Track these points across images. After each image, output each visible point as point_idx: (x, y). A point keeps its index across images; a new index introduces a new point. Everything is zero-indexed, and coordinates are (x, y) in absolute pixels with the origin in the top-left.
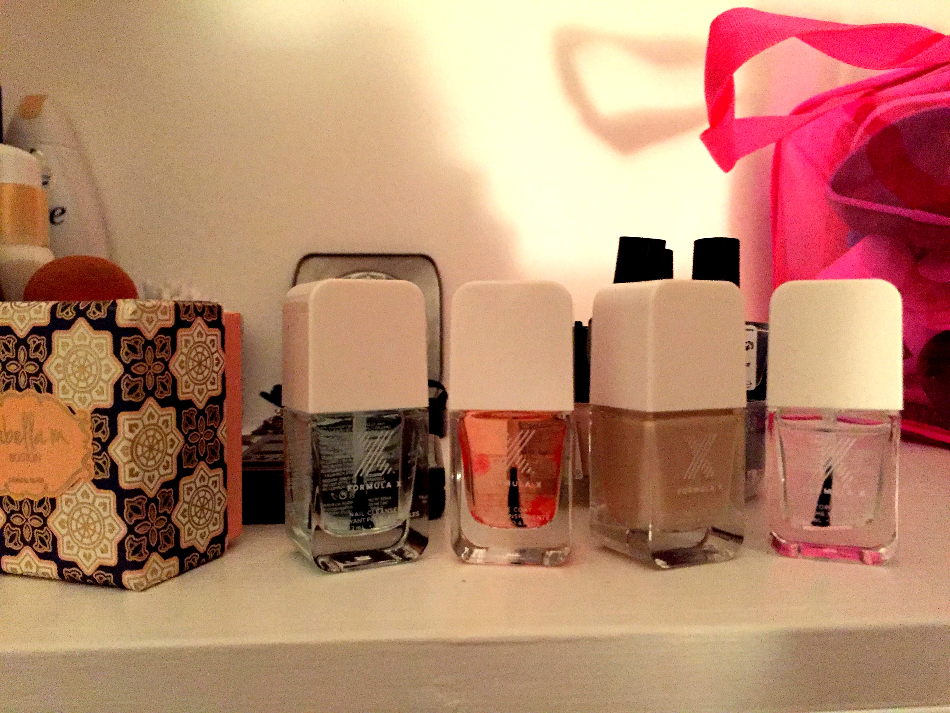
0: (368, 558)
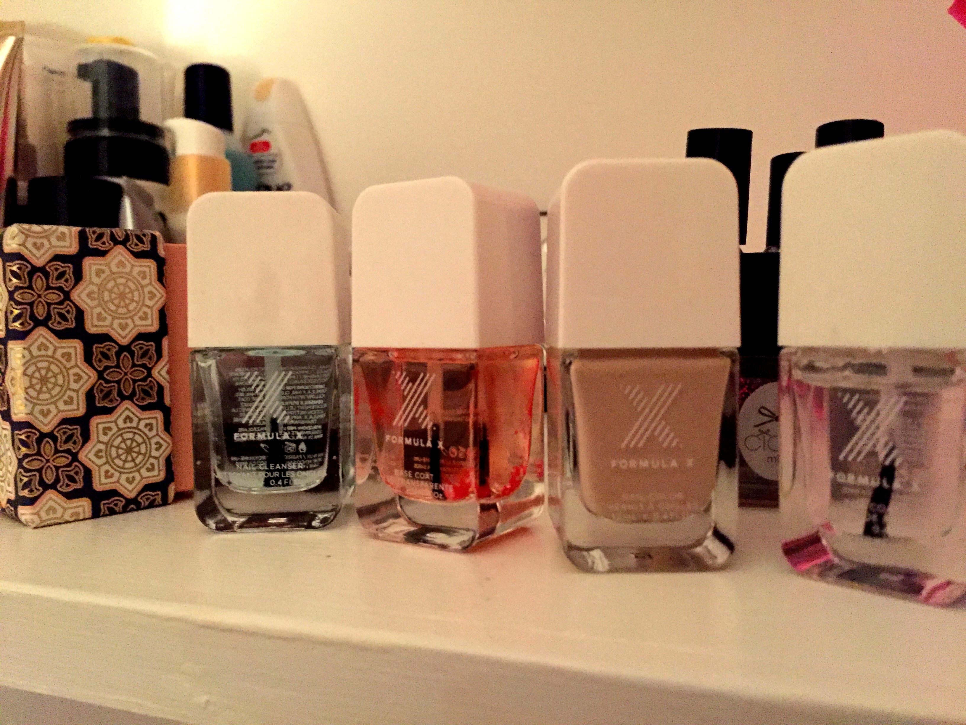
0: (283, 520)
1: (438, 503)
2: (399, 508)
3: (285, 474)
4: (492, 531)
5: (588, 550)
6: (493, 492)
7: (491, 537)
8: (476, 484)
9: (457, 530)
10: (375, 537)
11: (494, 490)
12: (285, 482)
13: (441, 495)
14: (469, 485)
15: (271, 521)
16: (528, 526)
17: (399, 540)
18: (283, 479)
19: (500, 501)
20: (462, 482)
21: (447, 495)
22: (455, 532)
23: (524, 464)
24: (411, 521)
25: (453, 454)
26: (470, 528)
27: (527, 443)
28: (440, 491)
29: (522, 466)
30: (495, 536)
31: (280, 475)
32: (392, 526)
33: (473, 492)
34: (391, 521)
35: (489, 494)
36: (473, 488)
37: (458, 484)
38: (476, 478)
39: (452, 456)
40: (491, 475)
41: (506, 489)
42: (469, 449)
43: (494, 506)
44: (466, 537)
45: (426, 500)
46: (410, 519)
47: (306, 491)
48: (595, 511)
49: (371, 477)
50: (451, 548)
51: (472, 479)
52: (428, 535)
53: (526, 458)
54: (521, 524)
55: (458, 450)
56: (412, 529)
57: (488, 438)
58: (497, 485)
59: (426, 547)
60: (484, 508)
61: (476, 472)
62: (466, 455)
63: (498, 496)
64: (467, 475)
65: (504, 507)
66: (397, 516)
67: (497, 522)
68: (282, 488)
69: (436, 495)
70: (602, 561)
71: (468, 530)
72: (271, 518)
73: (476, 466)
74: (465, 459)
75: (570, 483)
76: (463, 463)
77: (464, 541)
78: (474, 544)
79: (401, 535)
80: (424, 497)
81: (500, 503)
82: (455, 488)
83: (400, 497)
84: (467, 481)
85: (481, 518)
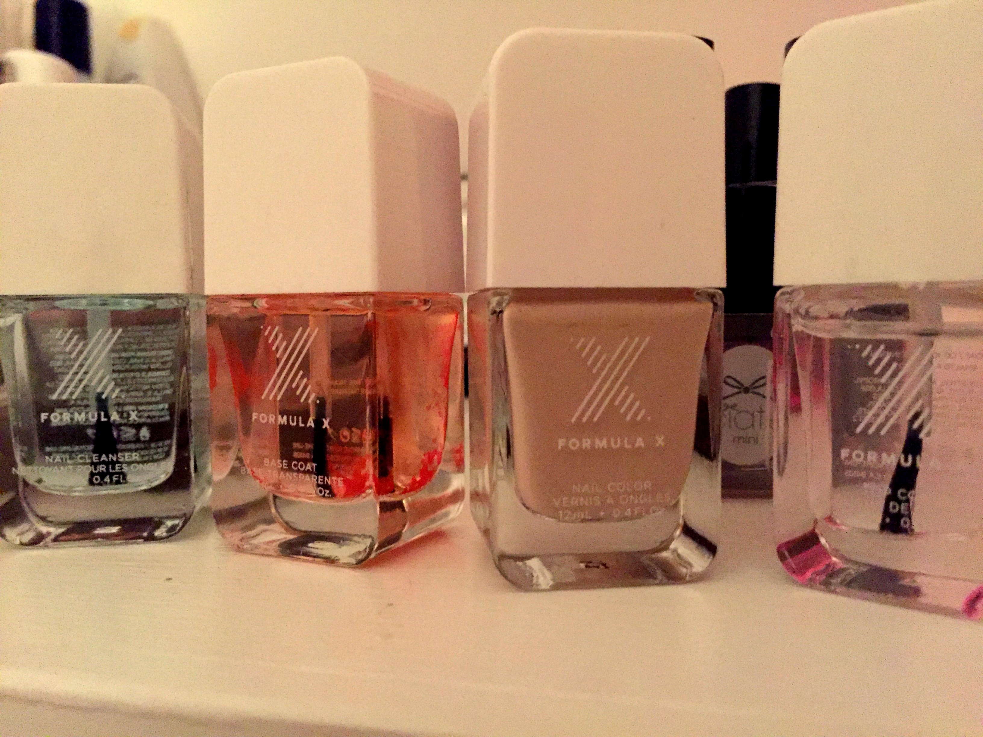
1: (324, 502)
2: (273, 510)
3: (113, 468)
4: (396, 538)
5: (523, 558)
6: (398, 487)
7: (394, 546)
8: (374, 475)
9: (350, 537)
10: (239, 549)
11: (400, 484)
12: (115, 479)
13: (328, 491)
14: (365, 478)
15: (99, 531)
16: (444, 528)
17: (272, 552)
18: (111, 475)
19: (407, 497)
20: (357, 474)
21: (335, 491)
22: (347, 540)
23: (439, 449)
24: (289, 527)
25: (345, 437)
26: (367, 534)
27: (443, 422)
28: (326, 486)
29: (435, 451)
30: (400, 544)
31: (107, 469)
32: (265, 534)
33: (370, 487)
34: (261, 527)
35: (392, 489)
36: (370, 482)
37: (350, 477)
38: (375, 468)
39: (343, 440)
40: (395, 465)
41: (414, 480)
42: (365, 430)
43: (399, 504)
44: (362, 545)
45: (308, 498)
46: (287, 523)
47: (145, 491)
48: (535, 509)
49: (234, 472)
50: (341, 562)
51: (370, 469)
52: (310, 545)
53: (441, 440)
54: (434, 527)
55: (352, 432)
56: (291, 537)
57: (391, 416)
58: (403, 478)
59: (307, 561)
60: (385, 507)
61: (374, 460)
62: (361, 437)
63: (405, 491)
64: (363, 464)
65: (412, 505)
66: (270, 521)
67: (404, 526)
68: (112, 487)
69: (321, 491)
70: (543, 574)
71: (365, 536)
72: (99, 527)
73: (374, 452)
74: (361, 445)
75: (501, 472)
76: (357, 449)
77: (359, 552)
78: (373, 556)
79: (275, 545)
80: (307, 495)
81: (408, 502)
82: (346, 481)
83: (275, 497)
84: (363, 472)
85: (381, 520)
